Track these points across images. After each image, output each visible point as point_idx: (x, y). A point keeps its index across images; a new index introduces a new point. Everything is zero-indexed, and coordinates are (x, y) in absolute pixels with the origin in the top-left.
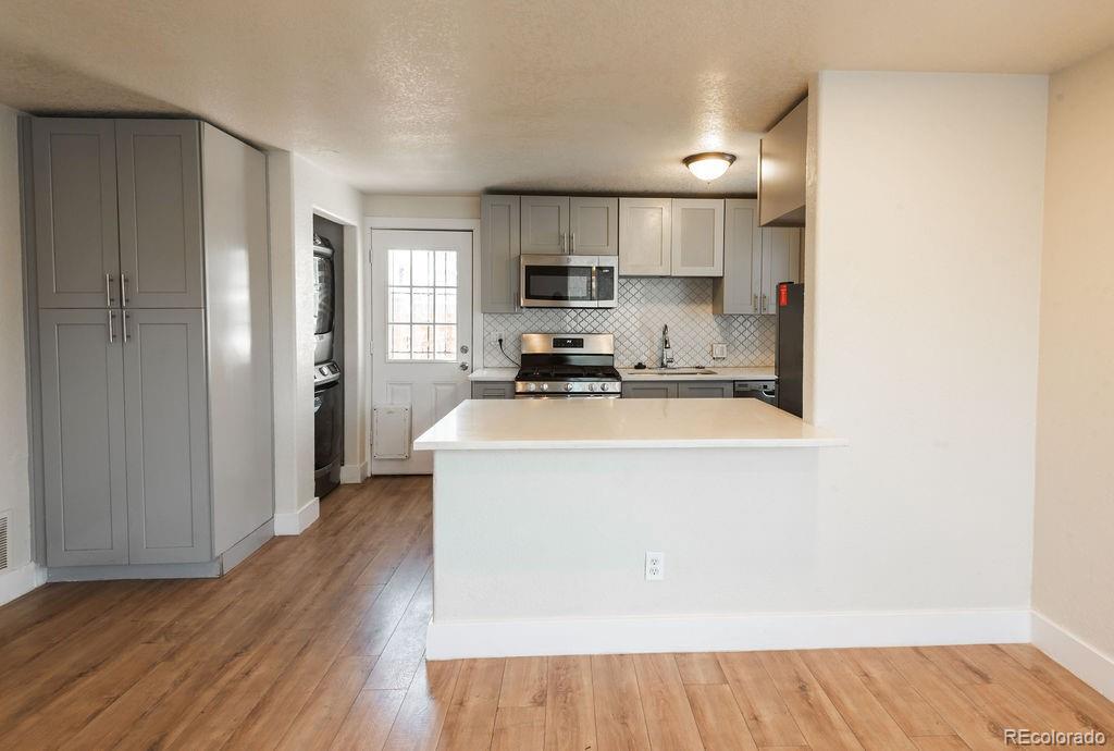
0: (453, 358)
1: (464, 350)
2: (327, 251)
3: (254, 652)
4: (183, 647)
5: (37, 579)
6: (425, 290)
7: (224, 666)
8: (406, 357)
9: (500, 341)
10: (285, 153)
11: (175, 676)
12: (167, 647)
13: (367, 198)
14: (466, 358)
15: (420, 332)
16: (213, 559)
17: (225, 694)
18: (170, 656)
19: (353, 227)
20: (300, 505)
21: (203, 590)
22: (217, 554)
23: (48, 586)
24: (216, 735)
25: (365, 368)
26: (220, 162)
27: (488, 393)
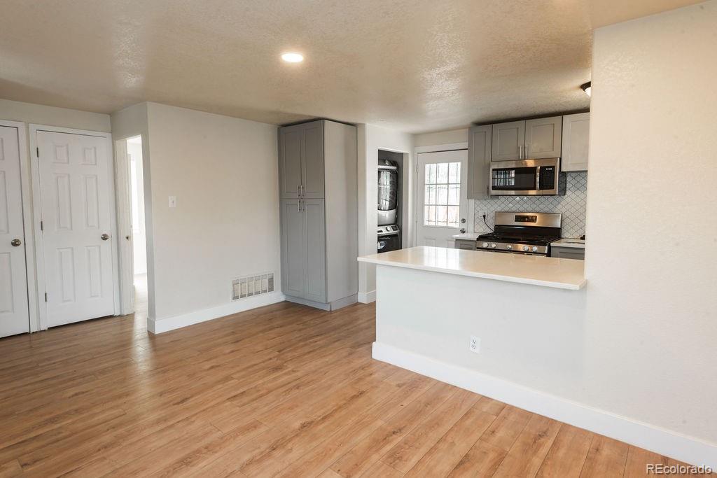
0: (457, 226)
1: (463, 221)
2: (394, 168)
3: (323, 336)
4: (305, 329)
5: (282, 298)
6: (455, 186)
7: (311, 338)
8: (445, 225)
9: (484, 216)
10: (363, 125)
11: (297, 336)
12: (301, 327)
13: (415, 138)
14: (464, 226)
15: (442, 210)
16: (327, 303)
17: (306, 345)
18: (300, 330)
19: (407, 154)
20: (368, 291)
21: (323, 314)
22: (329, 301)
23: (285, 301)
24: (296, 354)
25: (413, 229)
26: (333, 137)
27: (462, 246)
